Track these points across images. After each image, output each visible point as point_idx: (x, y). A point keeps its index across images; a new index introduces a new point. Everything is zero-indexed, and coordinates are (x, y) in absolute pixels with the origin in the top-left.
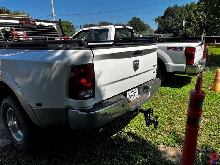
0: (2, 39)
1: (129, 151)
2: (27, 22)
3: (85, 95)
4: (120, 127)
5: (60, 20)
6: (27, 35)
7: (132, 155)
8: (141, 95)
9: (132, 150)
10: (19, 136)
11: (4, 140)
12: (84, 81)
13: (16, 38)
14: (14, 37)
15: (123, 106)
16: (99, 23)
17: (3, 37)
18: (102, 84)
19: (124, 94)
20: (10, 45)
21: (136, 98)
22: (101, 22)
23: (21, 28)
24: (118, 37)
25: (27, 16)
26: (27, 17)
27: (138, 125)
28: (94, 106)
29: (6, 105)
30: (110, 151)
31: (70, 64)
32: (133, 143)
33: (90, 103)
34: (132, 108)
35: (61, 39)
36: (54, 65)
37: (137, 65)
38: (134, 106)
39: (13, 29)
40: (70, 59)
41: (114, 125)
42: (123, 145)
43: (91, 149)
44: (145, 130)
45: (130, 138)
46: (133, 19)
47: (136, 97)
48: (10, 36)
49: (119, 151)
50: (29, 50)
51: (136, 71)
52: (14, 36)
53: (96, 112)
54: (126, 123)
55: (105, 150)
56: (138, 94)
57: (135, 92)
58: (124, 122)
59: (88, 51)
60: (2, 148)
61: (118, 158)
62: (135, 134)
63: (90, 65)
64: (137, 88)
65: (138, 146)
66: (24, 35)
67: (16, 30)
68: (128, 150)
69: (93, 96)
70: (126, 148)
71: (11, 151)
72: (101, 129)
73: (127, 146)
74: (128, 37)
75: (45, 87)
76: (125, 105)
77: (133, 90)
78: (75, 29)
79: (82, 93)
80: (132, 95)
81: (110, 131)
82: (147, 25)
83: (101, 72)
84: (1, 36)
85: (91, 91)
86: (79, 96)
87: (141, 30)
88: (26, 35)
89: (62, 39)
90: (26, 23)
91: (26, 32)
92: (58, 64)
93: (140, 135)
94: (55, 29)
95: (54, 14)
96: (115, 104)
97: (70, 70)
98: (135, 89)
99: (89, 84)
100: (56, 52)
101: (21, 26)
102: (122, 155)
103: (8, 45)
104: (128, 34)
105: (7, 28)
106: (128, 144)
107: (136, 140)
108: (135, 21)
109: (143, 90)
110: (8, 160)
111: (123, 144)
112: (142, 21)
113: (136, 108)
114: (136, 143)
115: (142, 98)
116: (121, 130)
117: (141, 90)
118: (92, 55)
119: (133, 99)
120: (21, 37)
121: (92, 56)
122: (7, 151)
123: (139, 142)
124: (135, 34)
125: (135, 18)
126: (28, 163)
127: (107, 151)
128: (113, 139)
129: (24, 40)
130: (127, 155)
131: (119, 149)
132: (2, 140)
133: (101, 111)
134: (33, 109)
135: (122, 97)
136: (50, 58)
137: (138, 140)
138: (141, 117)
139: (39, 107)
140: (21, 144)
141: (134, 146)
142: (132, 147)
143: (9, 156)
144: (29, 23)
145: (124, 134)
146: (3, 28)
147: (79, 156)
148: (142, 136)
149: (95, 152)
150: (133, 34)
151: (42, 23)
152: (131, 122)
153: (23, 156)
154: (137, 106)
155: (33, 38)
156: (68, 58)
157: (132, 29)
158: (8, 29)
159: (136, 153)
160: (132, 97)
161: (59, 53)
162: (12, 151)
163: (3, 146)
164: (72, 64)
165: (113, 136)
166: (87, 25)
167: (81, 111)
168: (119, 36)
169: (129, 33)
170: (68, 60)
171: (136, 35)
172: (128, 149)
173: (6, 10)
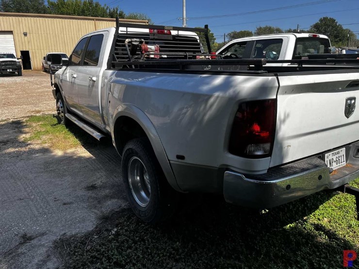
0: (128, 56)
1: (320, 258)
2: (160, 31)
3: (254, 151)
4: (301, 214)
5: (206, 26)
6: (161, 51)
7: (325, 266)
8: (351, 162)
9: (326, 258)
10: (142, 199)
11: (119, 201)
12: (257, 128)
13: (145, 55)
14: (143, 54)
15: (320, 177)
16: (258, 29)
17: (129, 52)
18: (287, 135)
19: (321, 156)
20: (140, 65)
21: (341, 166)
22: (261, 28)
23: (151, 39)
24: (299, 54)
25: (147, 21)
26: (147, 23)
27: (335, 214)
28: (268, 171)
29: (131, 152)
30: (283, 251)
31: (237, 99)
32: (327, 246)
33: (263, 165)
34: (335, 184)
35: (205, 56)
36: (212, 100)
37: (351, 107)
38: (338, 181)
39: (143, 42)
40: (238, 91)
41: (290, 207)
42: (308, 246)
43: (249, 240)
44: (350, 226)
45: (320, 235)
46: (321, 20)
47: (341, 164)
48: (137, 52)
49: (301, 255)
50: (161, 73)
51: (348, 117)
52: (143, 52)
53: (272, 182)
54: (312, 207)
55: (275, 247)
56: (345, 160)
57: (340, 155)
58: (309, 205)
59: (270, 78)
60: (117, 212)
61: (299, 266)
62: (331, 230)
63: (270, 101)
64: (344, 148)
65: (336, 253)
66: (156, 50)
67: (147, 43)
68: (317, 256)
69: (269, 154)
70: (314, 251)
71: (129, 218)
72: (265, 211)
73: (316, 250)
74: (318, 53)
75: (193, 131)
76: (323, 176)
77: (338, 151)
78: (215, 39)
79: (251, 148)
80: (335, 159)
81: (283, 217)
82: (349, 31)
83: (288, 115)
84: (127, 51)
85: (267, 146)
86: (247, 151)
87: (336, 40)
88: (158, 51)
89: (207, 57)
90: (158, 32)
91: (160, 46)
92: (218, 97)
93: (340, 233)
94: (197, 42)
95: (185, 16)
96: (307, 172)
97: (236, 108)
98: (340, 150)
99: (265, 134)
100: (214, 79)
101: (151, 37)
102: (307, 263)
103: (135, 66)
104: (319, 48)
105: (135, 39)
106: (318, 246)
107: (333, 241)
108: (325, 24)
109: (355, 152)
110: (126, 231)
111: (307, 243)
112: (339, 25)
113: (341, 184)
114: (333, 247)
115: (354, 168)
116: (302, 218)
117: (351, 153)
118: (277, 85)
119: (335, 166)
120: (152, 54)
121: (276, 87)
122: (124, 217)
123: (338, 245)
124: (332, 48)
125: (325, 19)
126: (153, 241)
127: (279, 250)
128: (287, 232)
129: (155, 58)
130: (315, 264)
131: (301, 251)
132: (116, 200)
133: (280, 181)
134: (171, 162)
135: (317, 161)
136: (205, 88)
137: (336, 243)
138: (341, 202)
139: (180, 160)
140: (145, 211)
141: (329, 252)
142: (324, 253)
143: (128, 226)
144: (162, 32)
145: (308, 226)
146: (130, 40)
147: (230, 248)
148: (345, 236)
149: (257, 247)
150: (329, 48)
151: (181, 33)
152: (321, 207)
153: (147, 230)
154: (343, 181)
155: (167, 55)
156: (236, 88)
157: (327, 40)
158: (136, 41)
159: (334, 264)
160: (334, 164)
161: (219, 80)
162: (131, 218)
163: (118, 210)
164: (240, 99)
165: (288, 226)
166: (236, 32)
167: (247, 176)
168: (301, 52)
169: (321, 46)
170: (234, 92)
171: (334, 49)
172: (318, 254)
173: (118, 12)
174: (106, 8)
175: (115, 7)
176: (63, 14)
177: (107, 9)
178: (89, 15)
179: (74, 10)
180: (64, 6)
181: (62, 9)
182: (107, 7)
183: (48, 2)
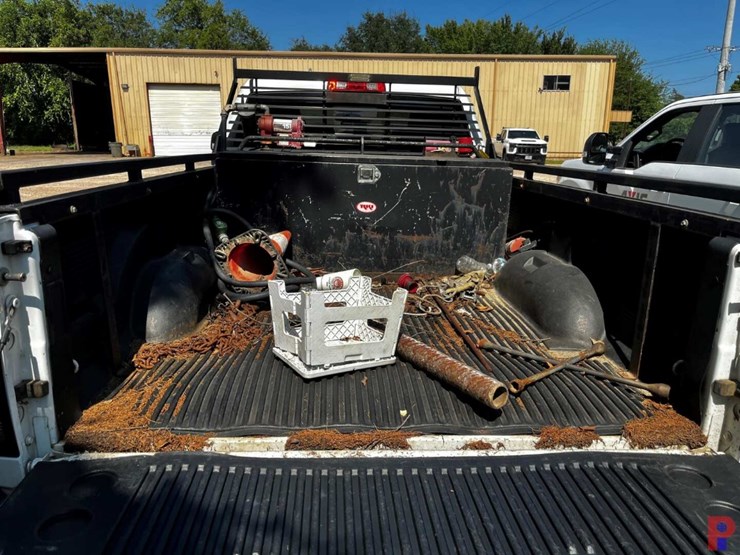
13: (265, 140)
39: (264, 111)
52: (263, 134)
66: (294, 130)
67: (274, 113)
90: (350, 87)
120: (283, 139)
129: (291, 148)
144: (361, 88)
155: (317, 141)
158: (246, 110)
173: (562, 41)
174: (536, 34)
175: (557, 30)
176: (448, 51)
177: (539, 35)
178: (498, 51)
179: (471, 42)
180: (453, 36)
181: (448, 42)
182: (540, 32)
183: (428, 28)
